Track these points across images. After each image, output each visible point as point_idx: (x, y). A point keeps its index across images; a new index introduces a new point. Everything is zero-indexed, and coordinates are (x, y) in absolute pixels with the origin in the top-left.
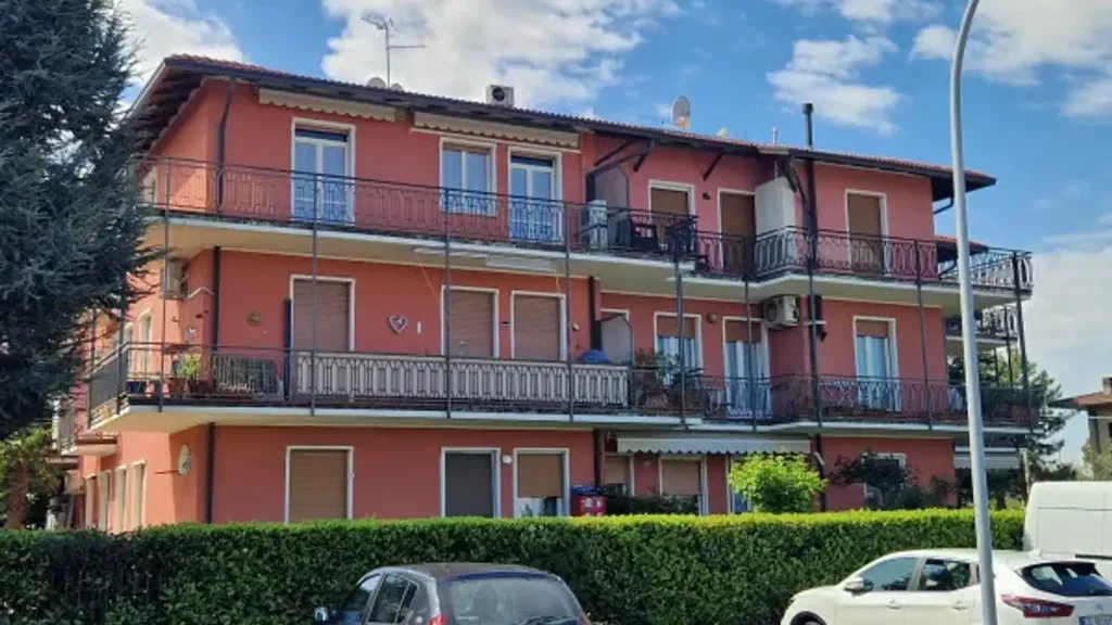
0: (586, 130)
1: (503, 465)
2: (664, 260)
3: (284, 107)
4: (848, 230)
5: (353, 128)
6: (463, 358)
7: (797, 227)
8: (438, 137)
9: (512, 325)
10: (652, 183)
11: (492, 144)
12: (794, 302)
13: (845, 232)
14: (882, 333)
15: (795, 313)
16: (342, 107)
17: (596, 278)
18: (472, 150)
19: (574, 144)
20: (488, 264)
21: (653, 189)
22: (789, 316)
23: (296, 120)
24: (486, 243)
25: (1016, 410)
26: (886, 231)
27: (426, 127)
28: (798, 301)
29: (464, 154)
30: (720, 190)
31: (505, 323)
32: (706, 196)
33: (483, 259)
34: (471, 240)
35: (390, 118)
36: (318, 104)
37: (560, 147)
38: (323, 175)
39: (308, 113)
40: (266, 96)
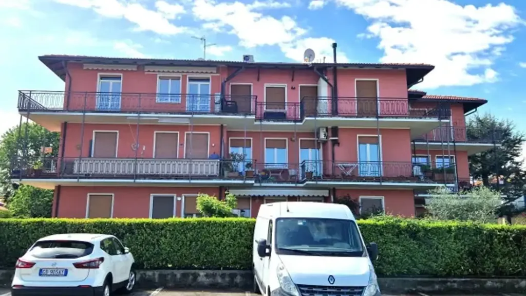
0: (224, 66)
1: (177, 201)
2: (240, 115)
3: (93, 70)
4: (356, 96)
5: (121, 74)
6: (142, 158)
7: (328, 97)
8: (157, 74)
9: (185, 145)
10: (267, 85)
11: (180, 75)
12: (325, 130)
13: (354, 98)
14: (375, 141)
15: (325, 135)
16: (115, 67)
17: (224, 125)
18: (173, 78)
19: (215, 72)
20: (159, 121)
21: (267, 87)
22: (322, 136)
23: (99, 74)
24: (156, 113)
25: (436, 175)
26: (378, 96)
27: (149, 71)
28: (327, 129)
29: (170, 81)
30: (300, 85)
31: (182, 145)
32: (293, 88)
33: (158, 120)
34: (150, 113)
35: (135, 69)
36: (105, 67)
37: (210, 74)
38: (111, 93)
39: (102, 71)
40: (86, 67)
